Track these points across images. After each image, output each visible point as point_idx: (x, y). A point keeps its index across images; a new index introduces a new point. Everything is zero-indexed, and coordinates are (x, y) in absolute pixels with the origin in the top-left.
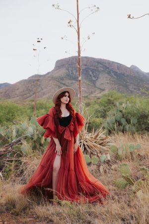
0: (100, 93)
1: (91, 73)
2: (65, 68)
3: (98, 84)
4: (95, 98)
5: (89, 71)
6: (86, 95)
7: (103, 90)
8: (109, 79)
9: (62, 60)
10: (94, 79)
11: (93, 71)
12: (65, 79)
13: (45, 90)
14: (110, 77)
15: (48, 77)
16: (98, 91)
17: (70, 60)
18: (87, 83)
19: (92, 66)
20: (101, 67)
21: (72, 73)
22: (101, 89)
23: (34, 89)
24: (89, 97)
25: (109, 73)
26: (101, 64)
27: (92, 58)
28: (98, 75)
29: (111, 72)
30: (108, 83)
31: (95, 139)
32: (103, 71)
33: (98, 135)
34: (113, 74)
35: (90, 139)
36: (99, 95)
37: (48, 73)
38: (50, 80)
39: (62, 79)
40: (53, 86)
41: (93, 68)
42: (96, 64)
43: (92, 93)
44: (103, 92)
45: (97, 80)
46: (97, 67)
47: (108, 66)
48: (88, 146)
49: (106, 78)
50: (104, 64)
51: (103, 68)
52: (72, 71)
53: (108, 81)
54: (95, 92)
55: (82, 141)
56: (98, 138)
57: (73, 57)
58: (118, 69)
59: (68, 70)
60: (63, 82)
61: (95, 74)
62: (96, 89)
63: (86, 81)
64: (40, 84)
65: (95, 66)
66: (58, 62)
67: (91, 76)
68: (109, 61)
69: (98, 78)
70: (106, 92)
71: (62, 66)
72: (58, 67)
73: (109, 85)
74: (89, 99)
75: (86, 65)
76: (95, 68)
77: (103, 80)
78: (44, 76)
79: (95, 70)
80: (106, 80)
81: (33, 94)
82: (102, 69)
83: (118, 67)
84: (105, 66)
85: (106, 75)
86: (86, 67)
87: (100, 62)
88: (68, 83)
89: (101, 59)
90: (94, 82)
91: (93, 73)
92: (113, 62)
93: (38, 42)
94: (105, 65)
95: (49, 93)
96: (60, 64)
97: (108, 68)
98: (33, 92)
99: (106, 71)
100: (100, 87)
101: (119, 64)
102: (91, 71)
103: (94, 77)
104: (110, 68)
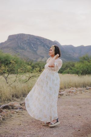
1: (32, 45)
3: (38, 53)
5: (31, 44)
9: (13, 36)
10: (35, 49)
14: (45, 49)
17: (18, 36)
18: (32, 52)
20: (38, 42)
21: (21, 45)
22: (42, 57)
25: (44, 46)
27: (33, 35)
28: (37, 47)
30: (45, 53)
32: (40, 45)
34: (46, 47)
41: (33, 42)
42: (36, 40)
43: (37, 59)
45: (37, 50)
46: (36, 42)
47: (43, 41)
51: (40, 42)
52: (20, 43)
53: (45, 52)
57: (20, 34)
58: (49, 44)
59: (17, 42)
61: (35, 46)
62: (39, 56)
63: (30, 51)
66: (10, 36)
67: (33, 47)
68: (43, 38)
69: (37, 49)
71: (13, 39)
72: (10, 40)
75: (29, 40)
76: (35, 42)
79: (35, 44)
82: (40, 43)
83: (49, 42)
85: (43, 48)
86: (29, 41)
87: (38, 39)
89: (38, 37)
90: (35, 51)
92: (46, 39)
97: (43, 43)
99: (42, 45)
101: (50, 40)
102: (33, 44)
103: (35, 48)
104: (44, 43)
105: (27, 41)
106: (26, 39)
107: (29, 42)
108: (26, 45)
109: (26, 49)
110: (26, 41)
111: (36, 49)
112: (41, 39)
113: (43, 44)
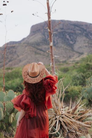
0: (79, 56)
1: (68, 37)
2: (41, 33)
3: (76, 47)
4: (74, 62)
5: (66, 34)
6: (64, 60)
7: (82, 54)
8: (87, 42)
9: (37, 25)
10: (71, 42)
11: (70, 34)
12: (41, 44)
13: (21, 57)
14: (88, 39)
15: (24, 43)
16: (77, 55)
17: (45, 24)
18: (65, 47)
19: (69, 29)
20: (78, 30)
22: (79, 53)
23: (10, 56)
24: (67, 61)
25: (87, 36)
26: (77, 26)
27: (68, 21)
28: (76, 38)
29: (89, 35)
30: (86, 46)
31: (73, 113)
32: (80, 34)
33: (76, 109)
35: (67, 115)
36: (78, 59)
37: (24, 39)
38: (26, 46)
39: (38, 44)
40: (29, 52)
41: (69, 31)
42: (73, 27)
43: (70, 57)
44: (82, 55)
45: (75, 43)
46: (74, 31)
47: (85, 28)
48: (65, 123)
49: (84, 41)
50: (81, 27)
51: (80, 30)
53: (87, 44)
54: (73, 56)
55: (57, 117)
56: (76, 112)
59: (44, 34)
60: (40, 48)
61: (72, 38)
62: (74, 53)
63: (63, 46)
64: (15, 51)
65: (71, 29)
66: (33, 27)
67: (68, 39)
68: (86, 23)
69: (75, 41)
70: (85, 56)
71: (37, 31)
72: (34, 32)
73: (87, 48)
74: (67, 64)
75: (62, 29)
76: (72, 31)
77: (81, 43)
78: (19, 42)
79: (72, 33)
80: (85, 43)
81: (9, 61)
82: (80, 32)
84: (83, 29)
85: (84, 38)
88: (45, 48)
89: (77, 22)
90: (71, 46)
91: (70, 37)
93: (4, 5)
94: (83, 27)
95: (25, 59)
96: (35, 29)
97: (86, 30)
98: (8, 60)
99: (84, 34)
100: (79, 51)
102: (68, 34)
103: (71, 40)
104: (88, 30)
105: (59, 31)
106: (57, 28)
107: (62, 32)
108: (58, 37)
109: (57, 43)
110: (57, 31)
111: (73, 42)
112: (82, 26)
113: (85, 32)
